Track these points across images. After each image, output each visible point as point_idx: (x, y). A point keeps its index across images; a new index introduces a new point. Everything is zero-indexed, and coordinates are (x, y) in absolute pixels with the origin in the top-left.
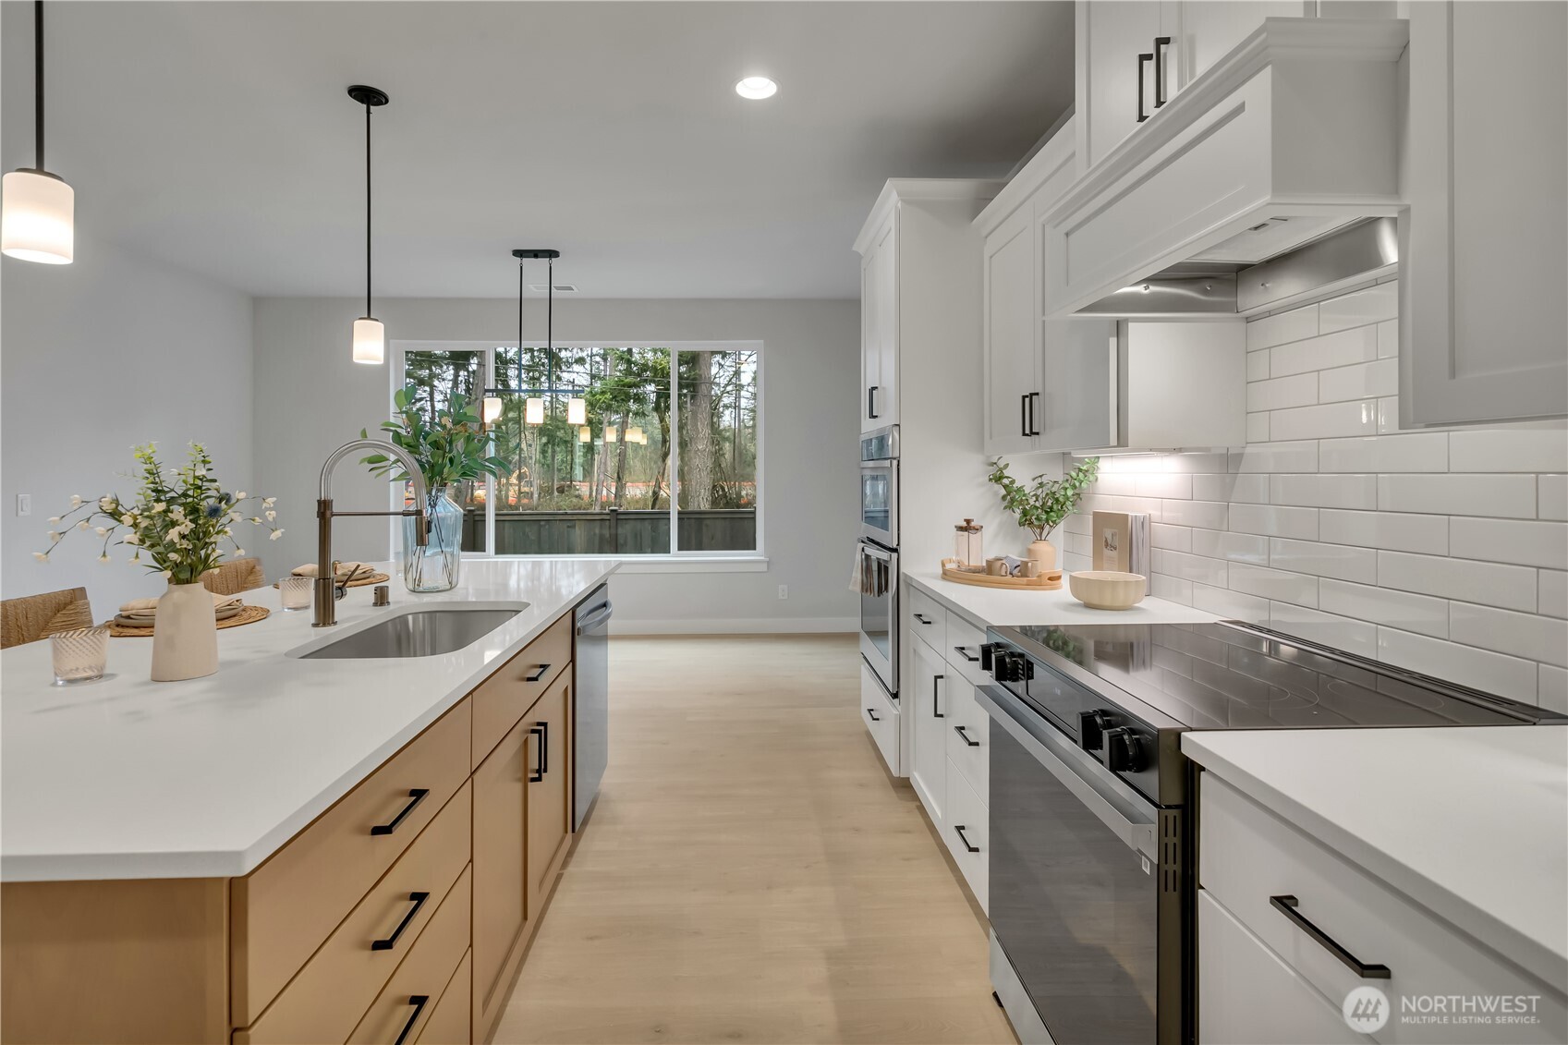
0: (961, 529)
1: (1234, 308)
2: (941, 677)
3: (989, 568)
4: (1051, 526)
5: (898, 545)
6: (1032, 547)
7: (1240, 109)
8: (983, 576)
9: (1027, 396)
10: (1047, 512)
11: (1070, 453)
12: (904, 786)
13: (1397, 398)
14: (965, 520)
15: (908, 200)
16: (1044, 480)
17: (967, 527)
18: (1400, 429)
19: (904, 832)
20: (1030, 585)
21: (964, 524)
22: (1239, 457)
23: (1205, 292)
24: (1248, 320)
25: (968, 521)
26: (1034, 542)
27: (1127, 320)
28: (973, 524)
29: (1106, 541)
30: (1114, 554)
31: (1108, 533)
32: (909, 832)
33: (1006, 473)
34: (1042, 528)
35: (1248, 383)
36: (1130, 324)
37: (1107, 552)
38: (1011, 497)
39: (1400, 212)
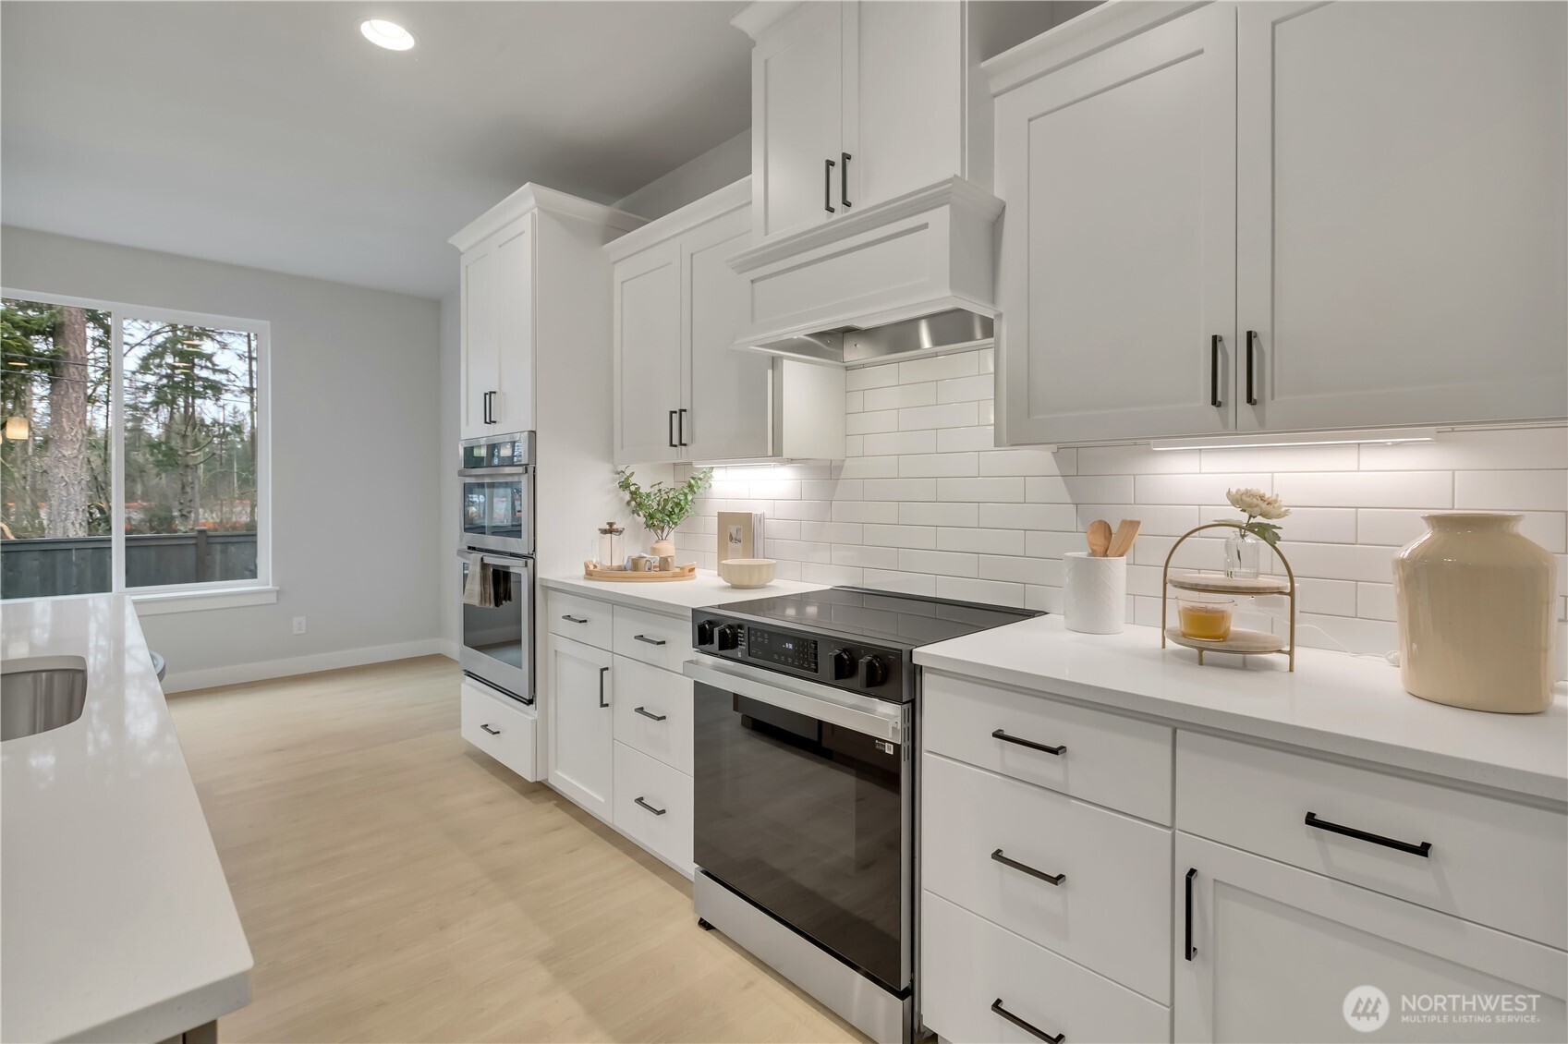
0: (604, 532)
1: (839, 358)
2: (607, 669)
3: (635, 564)
4: (670, 527)
5: (534, 551)
6: (656, 546)
7: (925, 226)
8: (629, 573)
9: (675, 412)
10: (668, 516)
11: (691, 464)
12: (542, 790)
13: (993, 427)
14: (608, 523)
15: (545, 210)
16: (661, 487)
17: (610, 530)
18: (995, 446)
19: (555, 830)
20: (675, 577)
21: (607, 527)
22: (840, 468)
23: (827, 344)
24: (847, 368)
25: (611, 524)
26: (657, 542)
27: (781, 357)
28: (615, 527)
29: (731, 536)
30: (739, 545)
31: (733, 529)
32: (559, 829)
33: (632, 480)
34: (663, 529)
35: (847, 414)
36: (784, 361)
37: (732, 545)
38: (636, 501)
39: (995, 316)
